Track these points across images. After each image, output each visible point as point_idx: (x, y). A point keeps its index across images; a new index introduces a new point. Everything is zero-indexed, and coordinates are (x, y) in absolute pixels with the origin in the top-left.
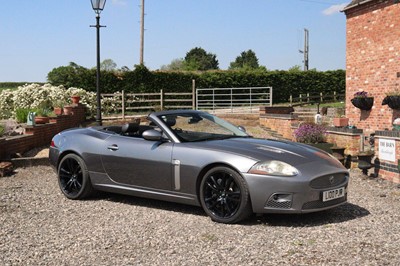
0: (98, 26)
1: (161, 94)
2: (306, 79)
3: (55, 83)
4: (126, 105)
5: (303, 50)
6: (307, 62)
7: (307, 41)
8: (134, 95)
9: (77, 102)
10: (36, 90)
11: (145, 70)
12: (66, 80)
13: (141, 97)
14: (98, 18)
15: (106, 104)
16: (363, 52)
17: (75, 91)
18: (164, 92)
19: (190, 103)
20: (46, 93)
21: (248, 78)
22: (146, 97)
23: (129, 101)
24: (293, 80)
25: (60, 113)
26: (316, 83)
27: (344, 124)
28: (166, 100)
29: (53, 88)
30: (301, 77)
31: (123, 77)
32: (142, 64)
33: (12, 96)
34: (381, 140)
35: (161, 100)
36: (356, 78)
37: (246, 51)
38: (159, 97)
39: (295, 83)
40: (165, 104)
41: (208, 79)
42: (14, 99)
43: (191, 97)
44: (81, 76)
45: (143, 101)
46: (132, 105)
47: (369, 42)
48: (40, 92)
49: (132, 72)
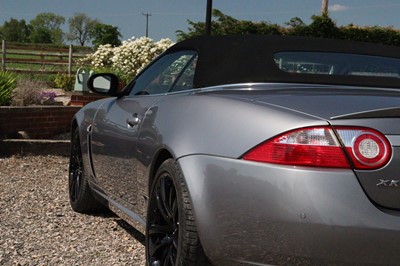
49: (307, 28)
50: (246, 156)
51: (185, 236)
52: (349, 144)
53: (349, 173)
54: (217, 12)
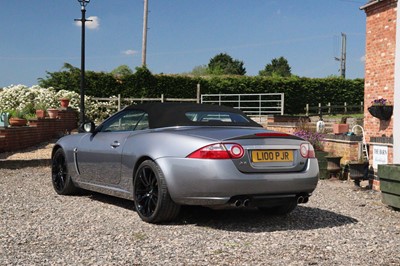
0: (83, 20)
1: (162, 99)
2: (332, 87)
3: (46, 85)
5: (340, 57)
6: (344, 70)
7: (344, 47)
8: (132, 100)
9: (66, 105)
10: (23, 92)
11: (148, 73)
12: (60, 83)
13: (139, 102)
14: (84, 11)
15: (100, 108)
16: (383, 54)
17: (66, 94)
18: (165, 97)
20: (33, 96)
21: (264, 85)
24: (316, 89)
25: (42, 116)
26: (343, 92)
27: (344, 132)
29: (42, 90)
30: (326, 85)
31: (123, 80)
32: (144, 67)
34: (375, 148)
36: (375, 84)
37: (278, 58)
39: (318, 92)
41: (218, 85)
44: (76, 78)
47: (389, 44)
48: (27, 94)
49: (133, 76)
50: (189, 156)
51: (161, 191)
52: (229, 149)
53: (230, 161)
54: (68, 65)
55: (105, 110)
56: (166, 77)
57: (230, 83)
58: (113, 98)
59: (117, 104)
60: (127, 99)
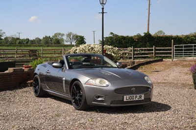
0: (103, 13)
1: (154, 48)
4: (134, 54)
8: (139, 49)
9: (105, 53)
10: (88, 47)
11: (150, 35)
13: (142, 50)
14: (103, 9)
15: (123, 54)
19: (171, 53)
20: (92, 48)
22: (145, 50)
23: (136, 52)
28: (157, 52)
31: (137, 39)
32: (148, 32)
33: (76, 50)
35: (154, 52)
38: (152, 50)
40: (156, 53)
42: (77, 51)
43: (171, 50)
45: (143, 52)
46: (137, 54)
49: (142, 37)
54: (112, 33)
55: (126, 54)
56: (159, 37)
57: (195, 38)
58: (129, 49)
59: (131, 51)
60: (136, 49)
